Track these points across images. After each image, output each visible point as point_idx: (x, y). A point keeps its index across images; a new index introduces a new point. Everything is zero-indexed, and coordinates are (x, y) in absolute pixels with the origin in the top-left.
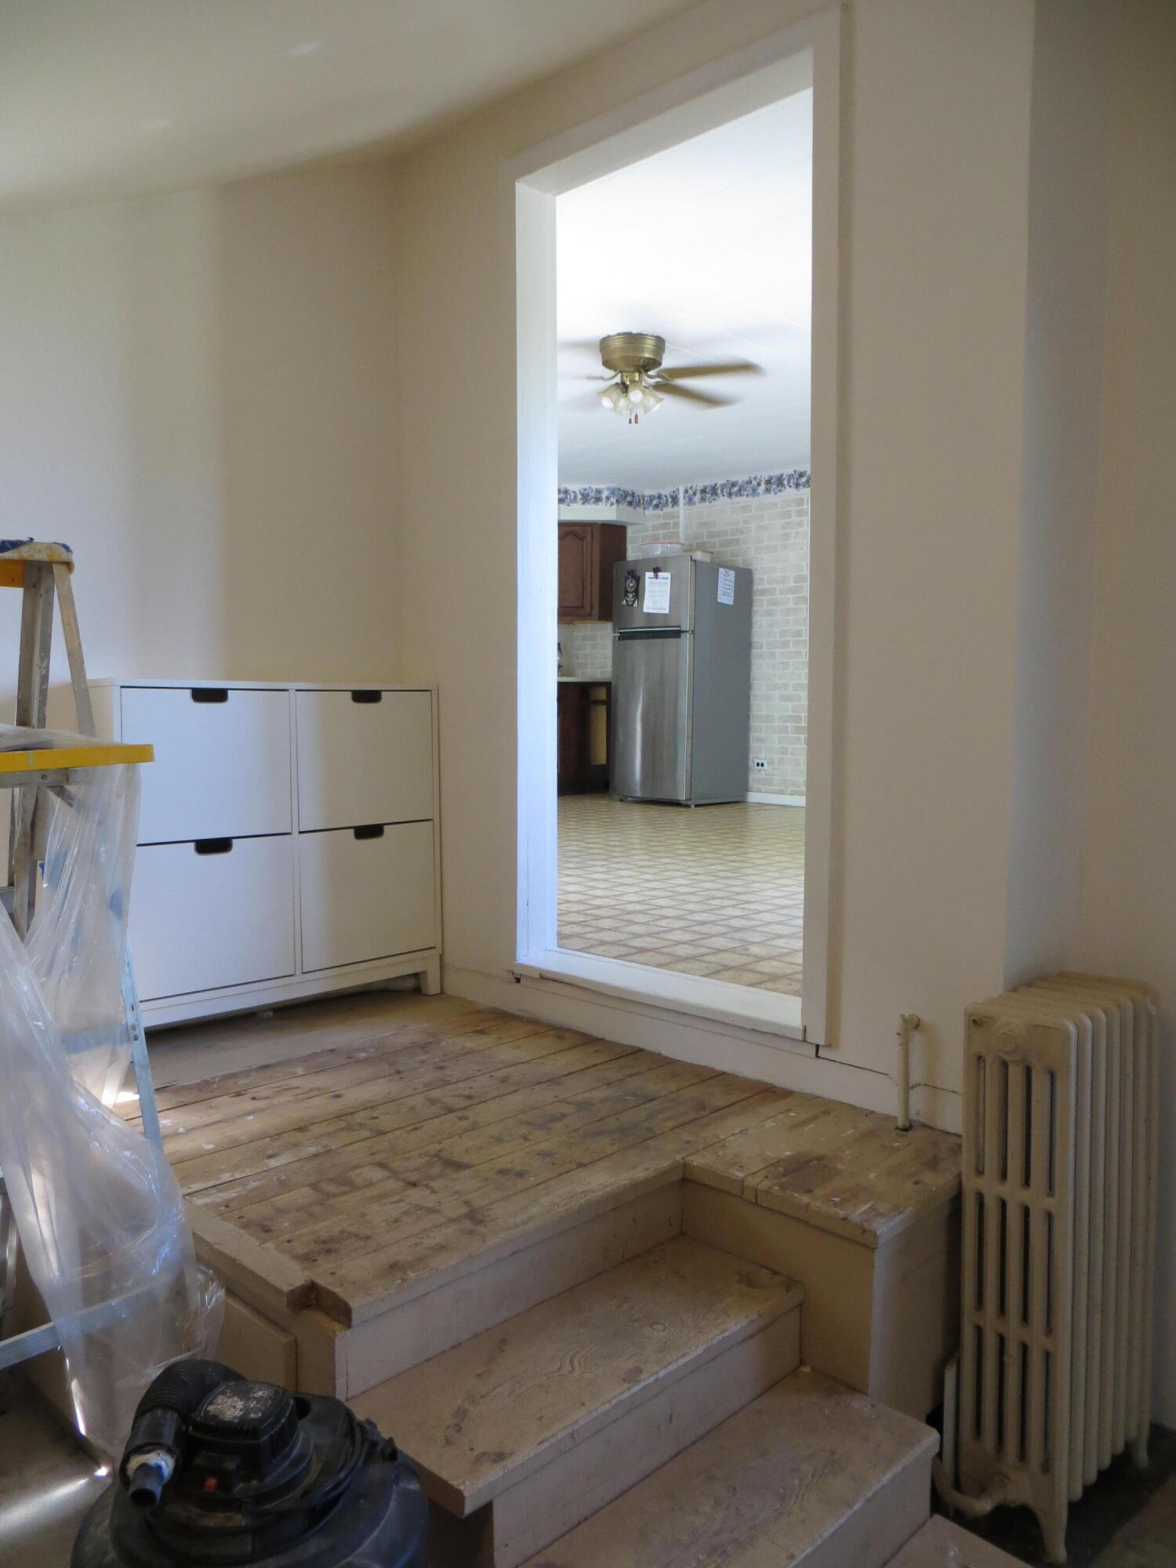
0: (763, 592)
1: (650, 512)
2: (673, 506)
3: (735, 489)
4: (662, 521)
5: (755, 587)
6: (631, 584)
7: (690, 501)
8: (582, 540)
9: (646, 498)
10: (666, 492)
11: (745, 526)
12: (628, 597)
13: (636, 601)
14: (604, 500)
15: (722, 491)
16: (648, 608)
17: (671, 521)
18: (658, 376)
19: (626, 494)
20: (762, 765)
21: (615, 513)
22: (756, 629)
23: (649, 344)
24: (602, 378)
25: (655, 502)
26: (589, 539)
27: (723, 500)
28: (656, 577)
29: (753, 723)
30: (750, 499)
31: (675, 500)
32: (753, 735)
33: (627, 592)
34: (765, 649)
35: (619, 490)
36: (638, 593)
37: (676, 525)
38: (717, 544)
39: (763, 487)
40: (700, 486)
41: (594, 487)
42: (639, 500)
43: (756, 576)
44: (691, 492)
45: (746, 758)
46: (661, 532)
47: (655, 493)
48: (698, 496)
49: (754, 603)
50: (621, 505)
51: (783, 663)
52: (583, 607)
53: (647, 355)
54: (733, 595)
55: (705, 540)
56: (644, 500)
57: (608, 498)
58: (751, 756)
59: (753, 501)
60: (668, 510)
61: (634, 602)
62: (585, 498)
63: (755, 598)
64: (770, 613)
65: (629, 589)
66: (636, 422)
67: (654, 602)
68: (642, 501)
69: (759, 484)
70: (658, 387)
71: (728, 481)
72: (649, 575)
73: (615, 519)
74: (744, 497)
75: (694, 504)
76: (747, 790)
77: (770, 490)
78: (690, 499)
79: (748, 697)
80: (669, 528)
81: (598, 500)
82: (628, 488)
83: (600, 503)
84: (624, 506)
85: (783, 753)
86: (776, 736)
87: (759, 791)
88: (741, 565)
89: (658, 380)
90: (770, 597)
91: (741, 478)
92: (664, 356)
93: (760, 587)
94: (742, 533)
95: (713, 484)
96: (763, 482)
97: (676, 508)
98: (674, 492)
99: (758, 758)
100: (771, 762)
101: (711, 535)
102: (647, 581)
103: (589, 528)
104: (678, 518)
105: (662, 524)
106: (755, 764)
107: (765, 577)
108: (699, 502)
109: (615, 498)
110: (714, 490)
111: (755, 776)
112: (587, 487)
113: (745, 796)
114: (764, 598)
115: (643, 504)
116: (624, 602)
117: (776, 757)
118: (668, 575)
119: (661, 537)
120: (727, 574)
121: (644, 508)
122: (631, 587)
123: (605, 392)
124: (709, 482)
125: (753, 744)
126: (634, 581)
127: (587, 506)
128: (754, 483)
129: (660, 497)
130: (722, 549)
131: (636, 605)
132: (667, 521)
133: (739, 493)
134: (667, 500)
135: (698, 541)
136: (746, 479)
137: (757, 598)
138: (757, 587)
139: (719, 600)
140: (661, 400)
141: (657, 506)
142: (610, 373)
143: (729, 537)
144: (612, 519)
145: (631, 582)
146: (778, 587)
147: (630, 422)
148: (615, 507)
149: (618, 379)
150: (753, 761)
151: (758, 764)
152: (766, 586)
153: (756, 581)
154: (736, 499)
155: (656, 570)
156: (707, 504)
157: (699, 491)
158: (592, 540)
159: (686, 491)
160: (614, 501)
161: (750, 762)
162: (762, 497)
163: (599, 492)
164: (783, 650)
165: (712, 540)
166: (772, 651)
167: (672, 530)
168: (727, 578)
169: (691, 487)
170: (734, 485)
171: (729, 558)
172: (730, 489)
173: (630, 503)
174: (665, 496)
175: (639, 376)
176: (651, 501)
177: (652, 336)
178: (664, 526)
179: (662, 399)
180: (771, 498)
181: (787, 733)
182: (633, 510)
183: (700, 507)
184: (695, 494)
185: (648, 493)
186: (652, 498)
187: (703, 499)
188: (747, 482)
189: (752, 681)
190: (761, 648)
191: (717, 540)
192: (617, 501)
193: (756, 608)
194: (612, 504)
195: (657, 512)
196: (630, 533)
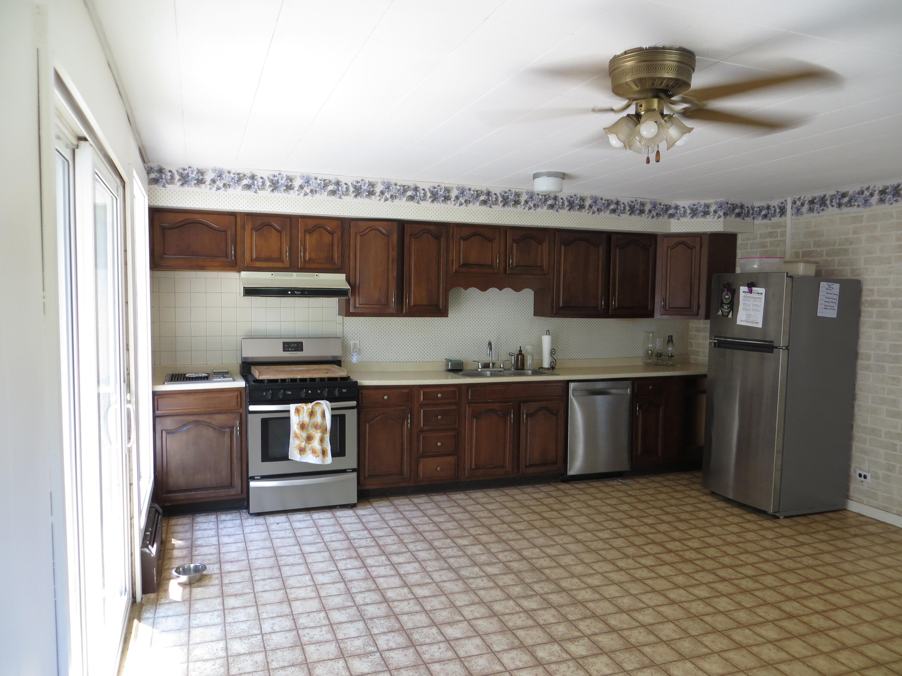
0: (872, 304)
1: (759, 221)
2: (781, 216)
3: (846, 200)
4: (769, 230)
5: (864, 298)
6: (727, 296)
7: (798, 211)
8: (692, 249)
9: (756, 209)
10: (775, 203)
11: (854, 236)
12: (723, 308)
13: (731, 313)
14: (712, 214)
15: (831, 202)
16: (741, 321)
17: (779, 230)
18: (684, 101)
19: (734, 207)
20: (865, 477)
21: (721, 225)
22: (863, 340)
23: (671, 60)
24: (612, 110)
25: (763, 213)
26: (698, 248)
27: (831, 211)
28: (751, 292)
29: (857, 433)
30: (861, 209)
31: (783, 211)
32: (856, 445)
33: (722, 303)
34: (872, 362)
35: (727, 203)
36: (733, 305)
37: (783, 234)
38: (824, 253)
39: (876, 197)
40: (809, 197)
41: (703, 202)
42: (748, 211)
43: (866, 287)
44: (799, 203)
45: (848, 467)
46: (768, 240)
47: (764, 204)
48: (806, 206)
49: (862, 314)
50: (728, 218)
51: (894, 379)
52: (690, 308)
53: (667, 75)
54: (836, 308)
55: (812, 249)
56: (753, 210)
57: (715, 212)
58: (853, 466)
59: (865, 212)
60: (776, 220)
61: (729, 313)
62: (694, 212)
63: (863, 308)
64: (879, 326)
65: (724, 301)
66: (658, 161)
67: (748, 316)
68: (751, 212)
69: (872, 195)
70: (686, 114)
71: (838, 192)
72: (743, 289)
73: (722, 230)
74: (855, 207)
75: (802, 214)
76: (847, 497)
77: (885, 200)
78: (798, 210)
79: (852, 407)
80: (777, 237)
81: (706, 213)
82: (737, 201)
83: (708, 216)
84: (732, 218)
85: (889, 470)
86: (882, 451)
87: (861, 502)
88: (849, 276)
89: (685, 105)
90: (880, 309)
91: (852, 189)
92: (694, 75)
93: (869, 298)
94: (851, 243)
95: (822, 194)
96: (877, 192)
97: (783, 218)
98: (782, 203)
99: (860, 469)
100: (876, 477)
101: (818, 244)
102: (742, 295)
103: (698, 239)
104: (786, 227)
105: (770, 233)
106: (858, 475)
107: (875, 288)
108: (807, 213)
109: (723, 211)
110: (823, 202)
111: (855, 486)
112: (696, 202)
113: (845, 504)
114: (874, 310)
115: (753, 214)
116: (720, 313)
117: (881, 473)
118: (762, 290)
119: (769, 244)
120: (830, 288)
121: (754, 218)
122: (727, 299)
123: (611, 129)
124: (818, 194)
125: (856, 454)
126: (729, 293)
127: (695, 219)
128: (867, 193)
129: (768, 208)
130: (829, 259)
131: (730, 316)
132: (774, 230)
133: (850, 203)
134: (775, 211)
135: (805, 250)
136: (858, 189)
137: (865, 309)
138: (865, 298)
139: (818, 315)
140: (690, 130)
141: (765, 216)
142: (619, 103)
143: (837, 247)
144: (719, 230)
145: (727, 294)
146: (890, 300)
147: (648, 161)
148: (722, 219)
149: (632, 110)
150: (855, 472)
151: (860, 475)
152: (876, 297)
153: (864, 292)
154: (845, 209)
155: (751, 286)
156: (815, 214)
157: (807, 202)
158: (701, 248)
159: (794, 202)
160: (722, 214)
161: (852, 471)
162: (874, 207)
163: (707, 206)
164: (892, 365)
165: (819, 249)
166: (881, 364)
167: (779, 238)
168: (829, 291)
169: (799, 199)
170: (844, 195)
171: (836, 267)
172: (840, 199)
173: (738, 215)
174: (774, 207)
175: (659, 103)
176: (760, 211)
177: (677, 50)
178: (771, 235)
179: (692, 129)
180: (886, 208)
181: (895, 450)
182: (742, 220)
183: (807, 218)
184: (803, 205)
185: (757, 204)
186: (761, 209)
187: (811, 210)
188: (859, 194)
189: (858, 392)
190: (869, 359)
191: (824, 249)
192: (725, 214)
193: (864, 319)
194: (719, 217)
195: (765, 221)
196: (740, 241)
